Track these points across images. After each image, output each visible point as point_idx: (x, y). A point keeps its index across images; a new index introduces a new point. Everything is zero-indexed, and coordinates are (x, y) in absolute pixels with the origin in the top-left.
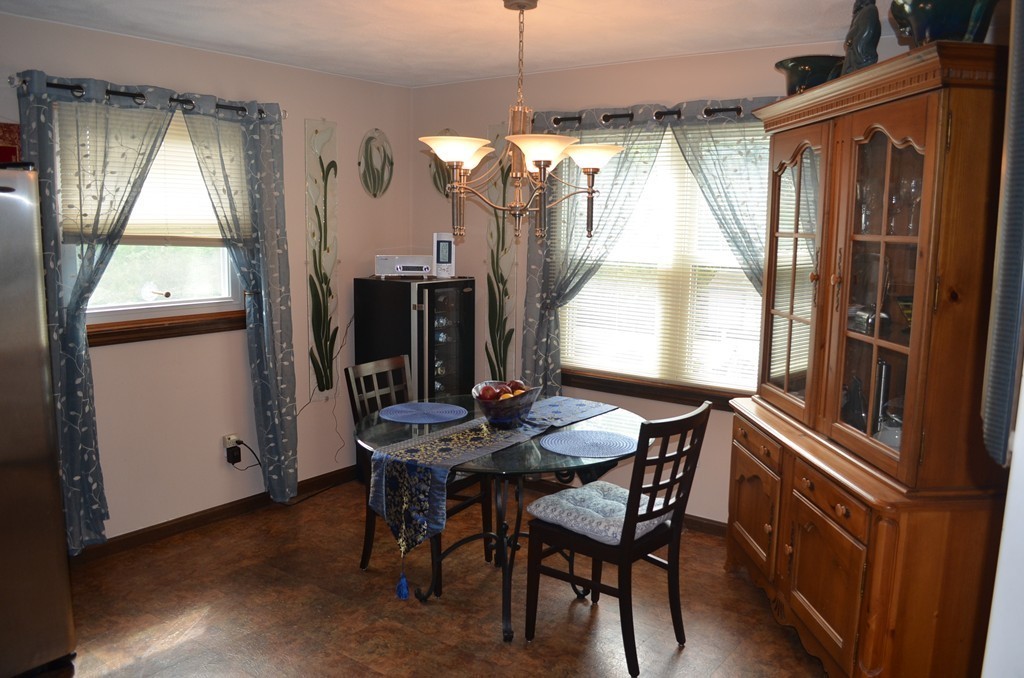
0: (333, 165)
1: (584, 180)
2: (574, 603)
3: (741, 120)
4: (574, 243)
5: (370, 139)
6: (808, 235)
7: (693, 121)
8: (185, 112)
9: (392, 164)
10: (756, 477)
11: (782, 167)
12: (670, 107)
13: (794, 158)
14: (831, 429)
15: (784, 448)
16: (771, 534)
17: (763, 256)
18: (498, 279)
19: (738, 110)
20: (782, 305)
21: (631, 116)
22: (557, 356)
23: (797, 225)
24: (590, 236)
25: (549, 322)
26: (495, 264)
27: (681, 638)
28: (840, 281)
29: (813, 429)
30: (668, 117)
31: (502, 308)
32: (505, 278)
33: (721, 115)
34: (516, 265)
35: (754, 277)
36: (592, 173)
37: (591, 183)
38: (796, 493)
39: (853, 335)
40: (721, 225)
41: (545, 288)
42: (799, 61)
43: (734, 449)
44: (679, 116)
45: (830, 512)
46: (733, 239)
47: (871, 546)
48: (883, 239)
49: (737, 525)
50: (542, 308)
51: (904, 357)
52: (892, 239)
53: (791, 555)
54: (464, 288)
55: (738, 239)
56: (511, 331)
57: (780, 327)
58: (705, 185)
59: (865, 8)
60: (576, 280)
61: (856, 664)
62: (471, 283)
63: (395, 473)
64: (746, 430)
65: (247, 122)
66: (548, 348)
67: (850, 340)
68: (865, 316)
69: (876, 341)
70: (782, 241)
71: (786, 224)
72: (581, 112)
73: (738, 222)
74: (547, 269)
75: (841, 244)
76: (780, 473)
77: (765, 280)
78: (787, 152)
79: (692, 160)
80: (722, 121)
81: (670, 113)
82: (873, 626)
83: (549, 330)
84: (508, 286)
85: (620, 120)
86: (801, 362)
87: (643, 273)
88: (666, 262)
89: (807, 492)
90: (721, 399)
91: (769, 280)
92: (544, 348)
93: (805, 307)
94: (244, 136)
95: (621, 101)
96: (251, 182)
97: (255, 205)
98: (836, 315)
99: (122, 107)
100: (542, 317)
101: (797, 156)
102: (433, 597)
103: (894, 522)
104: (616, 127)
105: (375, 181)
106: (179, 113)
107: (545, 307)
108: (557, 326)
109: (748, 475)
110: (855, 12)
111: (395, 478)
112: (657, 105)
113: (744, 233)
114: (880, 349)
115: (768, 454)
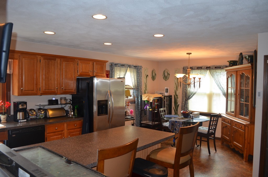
0: (148, 75)
1: (193, 79)
2: (197, 147)
3: (221, 69)
4: (191, 89)
5: (153, 71)
6: (233, 88)
7: (212, 69)
8: (130, 68)
9: (156, 75)
10: (226, 126)
11: (229, 77)
12: (208, 66)
13: (231, 76)
14: (238, 117)
15: (231, 120)
16: (229, 134)
17: (226, 91)
18: (176, 95)
19: (220, 67)
20: (229, 99)
21: (201, 68)
22: (188, 109)
23: (231, 86)
24: (194, 88)
25: (187, 103)
26: (176, 93)
27: (216, 150)
28: (239, 94)
29: (235, 117)
30: (208, 68)
31: (177, 100)
32: (178, 95)
33: (217, 68)
34: (180, 93)
35: (224, 94)
36: (194, 78)
37: (194, 80)
38: (233, 126)
39: (241, 102)
40: (218, 86)
41: (186, 97)
42: (231, 61)
43: (222, 123)
44: (210, 68)
45: (239, 128)
46: (220, 88)
47: (245, 130)
48: (245, 88)
49: (223, 135)
50: (185, 100)
51: (249, 104)
52: (246, 88)
53: (233, 136)
54: (170, 97)
55: (221, 88)
56: (179, 105)
57: (229, 102)
58: (215, 79)
59: (241, 55)
60: (192, 95)
61: (244, 149)
62: (171, 96)
63: (173, 123)
64: (224, 119)
65: (137, 69)
66: (186, 107)
67: (240, 103)
68: (243, 100)
69: (244, 103)
70: (229, 89)
71: (230, 86)
72: (193, 67)
73: (221, 85)
74: (186, 93)
75: (239, 89)
76: (230, 124)
77: (226, 95)
78: (229, 75)
79: (212, 75)
80: (217, 69)
81: (208, 67)
82: (246, 142)
83: (187, 104)
84: (178, 97)
85: (199, 68)
86: (233, 110)
87: (205, 94)
88: (208, 92)
89: (235, 126)
90: (219, 116)
91: (227, 95)
92: (186, 108)
93: (233, 99)
94: (137, 71)
95: (200, 65)
96: (137, 79)
97: (138, 82)
98: (238, 100)
99: (122, 67)
100: (185, 102)
101: (231, 75)
102: (174, 146)
103: (248, 127)
104: (199, 69)
105: (153, 78)
106: (129, 68)
107: (186, 100)
108: (188, 104)
109: (225, 126)
110: (240, 56)
111: (173, 124)
112: (206, 66)
113: (222, 87)
114: (245, 104)
115: (228, 122)
